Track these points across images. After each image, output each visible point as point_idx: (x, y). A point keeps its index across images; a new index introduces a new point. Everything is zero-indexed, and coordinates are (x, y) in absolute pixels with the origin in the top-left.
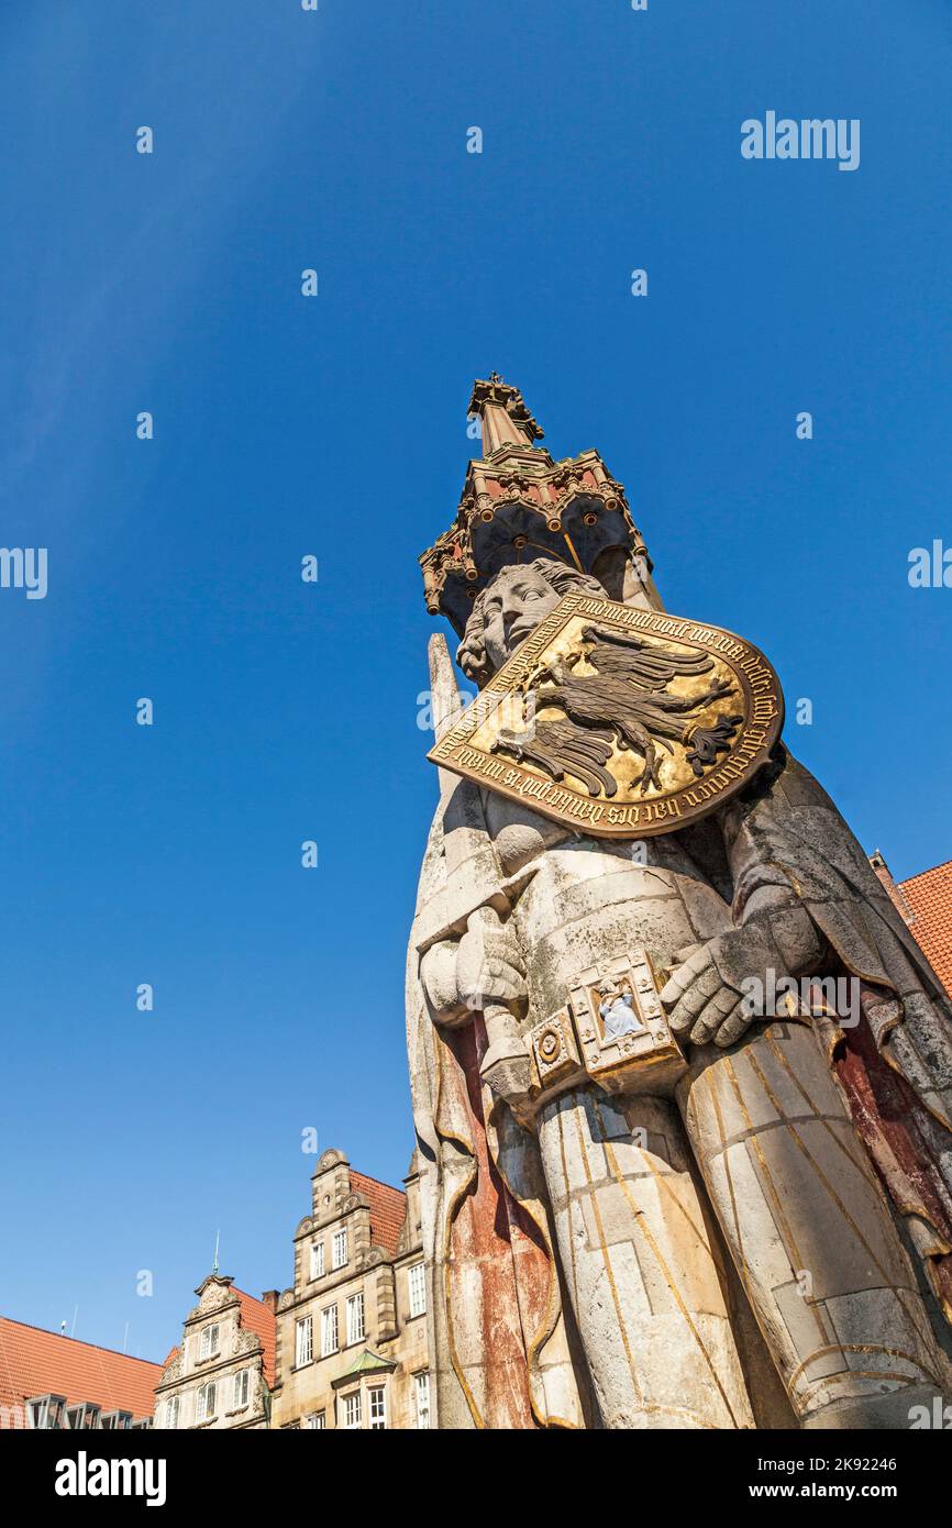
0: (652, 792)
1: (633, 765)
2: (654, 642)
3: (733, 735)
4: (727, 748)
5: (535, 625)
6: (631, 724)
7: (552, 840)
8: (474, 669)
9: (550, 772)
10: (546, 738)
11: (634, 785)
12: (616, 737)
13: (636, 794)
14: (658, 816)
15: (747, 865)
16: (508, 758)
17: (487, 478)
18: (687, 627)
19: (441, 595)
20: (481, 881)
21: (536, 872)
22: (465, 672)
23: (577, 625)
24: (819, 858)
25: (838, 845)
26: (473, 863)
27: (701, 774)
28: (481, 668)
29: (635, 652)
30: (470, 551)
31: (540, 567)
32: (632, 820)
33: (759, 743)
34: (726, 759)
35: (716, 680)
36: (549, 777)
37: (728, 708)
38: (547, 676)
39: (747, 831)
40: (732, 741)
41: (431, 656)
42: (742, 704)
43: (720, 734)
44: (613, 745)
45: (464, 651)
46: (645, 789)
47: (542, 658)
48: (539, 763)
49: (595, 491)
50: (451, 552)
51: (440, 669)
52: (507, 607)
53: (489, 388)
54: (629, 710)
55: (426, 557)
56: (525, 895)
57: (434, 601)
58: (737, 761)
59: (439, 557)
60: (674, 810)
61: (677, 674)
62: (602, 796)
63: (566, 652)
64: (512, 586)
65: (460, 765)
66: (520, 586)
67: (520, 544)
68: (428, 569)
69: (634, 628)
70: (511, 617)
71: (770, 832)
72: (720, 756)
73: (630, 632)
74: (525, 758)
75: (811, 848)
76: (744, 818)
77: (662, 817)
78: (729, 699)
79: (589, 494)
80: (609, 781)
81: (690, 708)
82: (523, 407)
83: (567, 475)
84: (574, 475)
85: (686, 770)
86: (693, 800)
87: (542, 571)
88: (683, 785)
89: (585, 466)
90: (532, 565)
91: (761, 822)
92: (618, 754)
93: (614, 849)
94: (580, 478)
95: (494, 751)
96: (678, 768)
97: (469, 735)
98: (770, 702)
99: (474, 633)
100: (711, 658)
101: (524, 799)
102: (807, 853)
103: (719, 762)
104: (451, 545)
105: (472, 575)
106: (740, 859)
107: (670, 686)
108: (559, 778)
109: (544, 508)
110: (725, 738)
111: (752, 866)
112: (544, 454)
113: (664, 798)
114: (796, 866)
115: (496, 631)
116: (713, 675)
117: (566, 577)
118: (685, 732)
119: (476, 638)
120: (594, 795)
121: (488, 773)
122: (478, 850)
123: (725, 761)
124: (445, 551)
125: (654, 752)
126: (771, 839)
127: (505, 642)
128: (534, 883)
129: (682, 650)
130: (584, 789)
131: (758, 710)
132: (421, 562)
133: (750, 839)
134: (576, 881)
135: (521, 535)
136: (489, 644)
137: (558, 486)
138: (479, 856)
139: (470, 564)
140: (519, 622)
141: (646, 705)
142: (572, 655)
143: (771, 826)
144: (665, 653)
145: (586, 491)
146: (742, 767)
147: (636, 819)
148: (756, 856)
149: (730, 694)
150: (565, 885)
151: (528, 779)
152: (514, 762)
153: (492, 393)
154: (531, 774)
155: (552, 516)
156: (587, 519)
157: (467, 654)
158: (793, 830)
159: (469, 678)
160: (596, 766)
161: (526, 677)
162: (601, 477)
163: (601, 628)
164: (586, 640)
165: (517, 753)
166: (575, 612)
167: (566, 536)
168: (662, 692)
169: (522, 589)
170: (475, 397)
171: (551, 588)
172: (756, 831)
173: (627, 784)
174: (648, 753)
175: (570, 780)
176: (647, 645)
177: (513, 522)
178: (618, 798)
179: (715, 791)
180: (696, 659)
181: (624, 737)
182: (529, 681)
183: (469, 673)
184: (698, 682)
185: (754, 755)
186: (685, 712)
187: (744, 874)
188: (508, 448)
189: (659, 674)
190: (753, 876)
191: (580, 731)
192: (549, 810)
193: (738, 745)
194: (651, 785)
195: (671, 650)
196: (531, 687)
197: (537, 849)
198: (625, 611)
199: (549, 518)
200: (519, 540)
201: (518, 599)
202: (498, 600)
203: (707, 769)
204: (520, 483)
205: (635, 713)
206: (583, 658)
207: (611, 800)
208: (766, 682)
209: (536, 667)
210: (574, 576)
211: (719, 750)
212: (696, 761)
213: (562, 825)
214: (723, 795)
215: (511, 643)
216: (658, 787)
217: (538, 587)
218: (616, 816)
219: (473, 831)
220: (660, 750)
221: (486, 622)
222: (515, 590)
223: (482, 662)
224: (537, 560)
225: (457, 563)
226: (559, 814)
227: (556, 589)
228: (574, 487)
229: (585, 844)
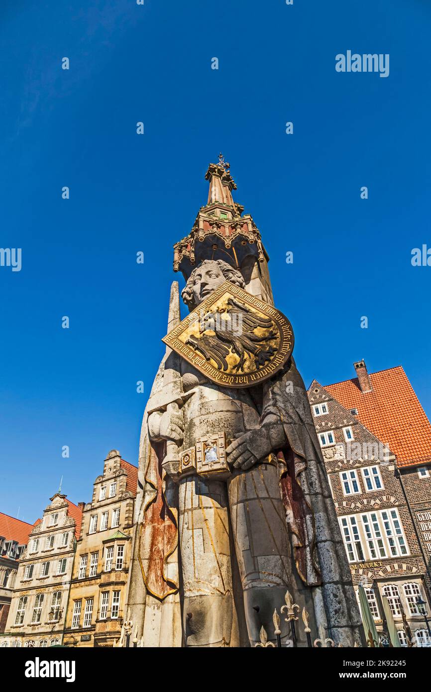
0: (240, 372)
1: (236, 360)
2: (253, 310)
3: (273, 355)
4: (269, 360)
6: (238, 344)
7: (202, 382)
8: (187, 300)
9: (205, 356)
10: (206, 342)
11: (234, 367)
12: (232, 347)
13: (234, 372)
14: (240, 382)
15: (268, 405)
16: (191, 347)
17: (204, 220)
18: (267, 307)
19: (180, 265)
20: (174, 392)
21: (194, 393)
22: (184, 301)
23: (227, 296)
24: (292, 407)
26: (172, 384)
27: (258, 369)
29: (246, 314)
30: (193, 250)
31: (219, 264)
33: (281, 361)
34: (268, 364)
35: (272, 332)
36: (204, 358)
37: (273, 344)
39: (270, 392)
40: (272, 358)
41: (171, 291)
42: (279, 343)
43: (269, 354)
44: (230, 350)
45: (184, 292)
46: (238, 370)
47: (211, 308)
48: (202, 352)
49: (246, 234)
50: (186, 247)
51: (174, 297)
52: (203, 280)
54: (238, 338)
55: (176, 246)
56: (189, 401)
57: (177, 267)
58: (272, 366)
59: (182, 248)
60: (246, 381)
61: (259, 326)
62: (222, 370)
63: (221, 307)
64: (206, 271)
65: (173, 346)
66: (210, 271)
67: (215, 248)
68: (177, 251)
69: (247, 302)
70: (203, 285)
71: (278, 394)
72: (266, 363)
73: (245, 304)
74: (197, 349)
75: (290, 403)
76: (270, 387)
78: (275, 341)
80: (226, 364)
81: (260, 341)
82: (229, 176)
83: (237, 224)
84: (240, 225)
85: (253, 366)
86: (253, 379)
87: (220, 266)
88: (251, 372)
89: (245, 221)
90: (216, 262)
91: (276, 390)
92: (231, 354)
94: (242, 226)
95: (187, 343)
96: (251, 364)
97: (179, 334)
98: (289, 345)
99: (189, 286)
100: (273, 322)
101: (194, 365)
102: (289, 405)
103: (265, 365)
104: (187, 244)
105: (193, 260)
106: (266, 402)
107: (255, 330)
108: (208, 359)
109: (225, 238)
110: (270, 356)
111: (269, 406)
112: (231, 208)
113: (243, 375)
114: (283, 409)
115: (197, 288)
116: (271, 329)
117: (228, 270)
118: (256, 351)
119: (190, 288)
120: (220, 368)
121: (183, 352)
122: (175, 380)
123: (267, 366)
124: (184, 246)
125: (244, 356)
126: (278, 397)
127: (200, 294)
128: (193, 397)
129: (263, 316)
130: (216, 366)
131: (284, 347)
132: (174, 247)
133: (271, 395)
134: (207, 400)
135: (215, 244)
136: (194, 293)
137: (233, 228)
138: (175, 382)
139: (193, 255)
140: (207, 287)
141: (245, 337)
142: (222, 309)
143: (279, 392)
144: (256, 316)
145: (243, 234)
146: (273, 369)
147: (232, 381)
148: (271, 402)
149: (276, 338)
150: (203, 401)
151: (197, 357)
152: (193, 349)
153: (217, 170)
154: (198, 355)
155: (228, 242)
156: (242, 243)
157: (186, 294)
158: (286, 395)
159: (185, 303)
160: (222, 357)
162: (250, 228)
163: (235, 300)
164: (229, 304)
165: (195, 346)
166: (227, 290)
167: (233, 248)
168: (251, 333)
169: (210, 273)
170: (209, 172)
171: (221, 273)
172: (273, 393)
173: (232, 367)
174: (242, 356)
175: (212, 361)
176: (250, 311)
177: (213, 239)
178: (228, 372)
179: (261, 376)
180: (267, 321)
181: (234, 348)
183: (185, 301)
184: (265, 331)
185: (278, 365)
186: (258, 342)
187: (266, 408)
188: (217, 204)
189: (252, 324)
190: (269, 410)
191: (220, 342)
192: (202, 371)
193: (274, 360)
194: (240, 369)
195: (259, 315)
197: (195, 385)
198: (246, 294)
199: (226, 243)
200: (214, 246)
201: (208, 277)
203: (261, 367)
204: (217, 225)
205: (240, 339)
206: (226, 311)
207: (225, 372)
208: (289, 336)
209: (208, 312)
210: (232, 270)
211: (266, 360)
212: (257, 363)
214: (264, 378)
216: (242, 370)
217: (217, 273)
218: (226, 379)
219: (175, 371)
220: (246, 356)
221: (194, 283)
222: (207, 273)
223: (191, 298)
224: (218, 260)
225: (188, 253)
226: (206, 374)
227: (224, 274)
228: (239, 230)
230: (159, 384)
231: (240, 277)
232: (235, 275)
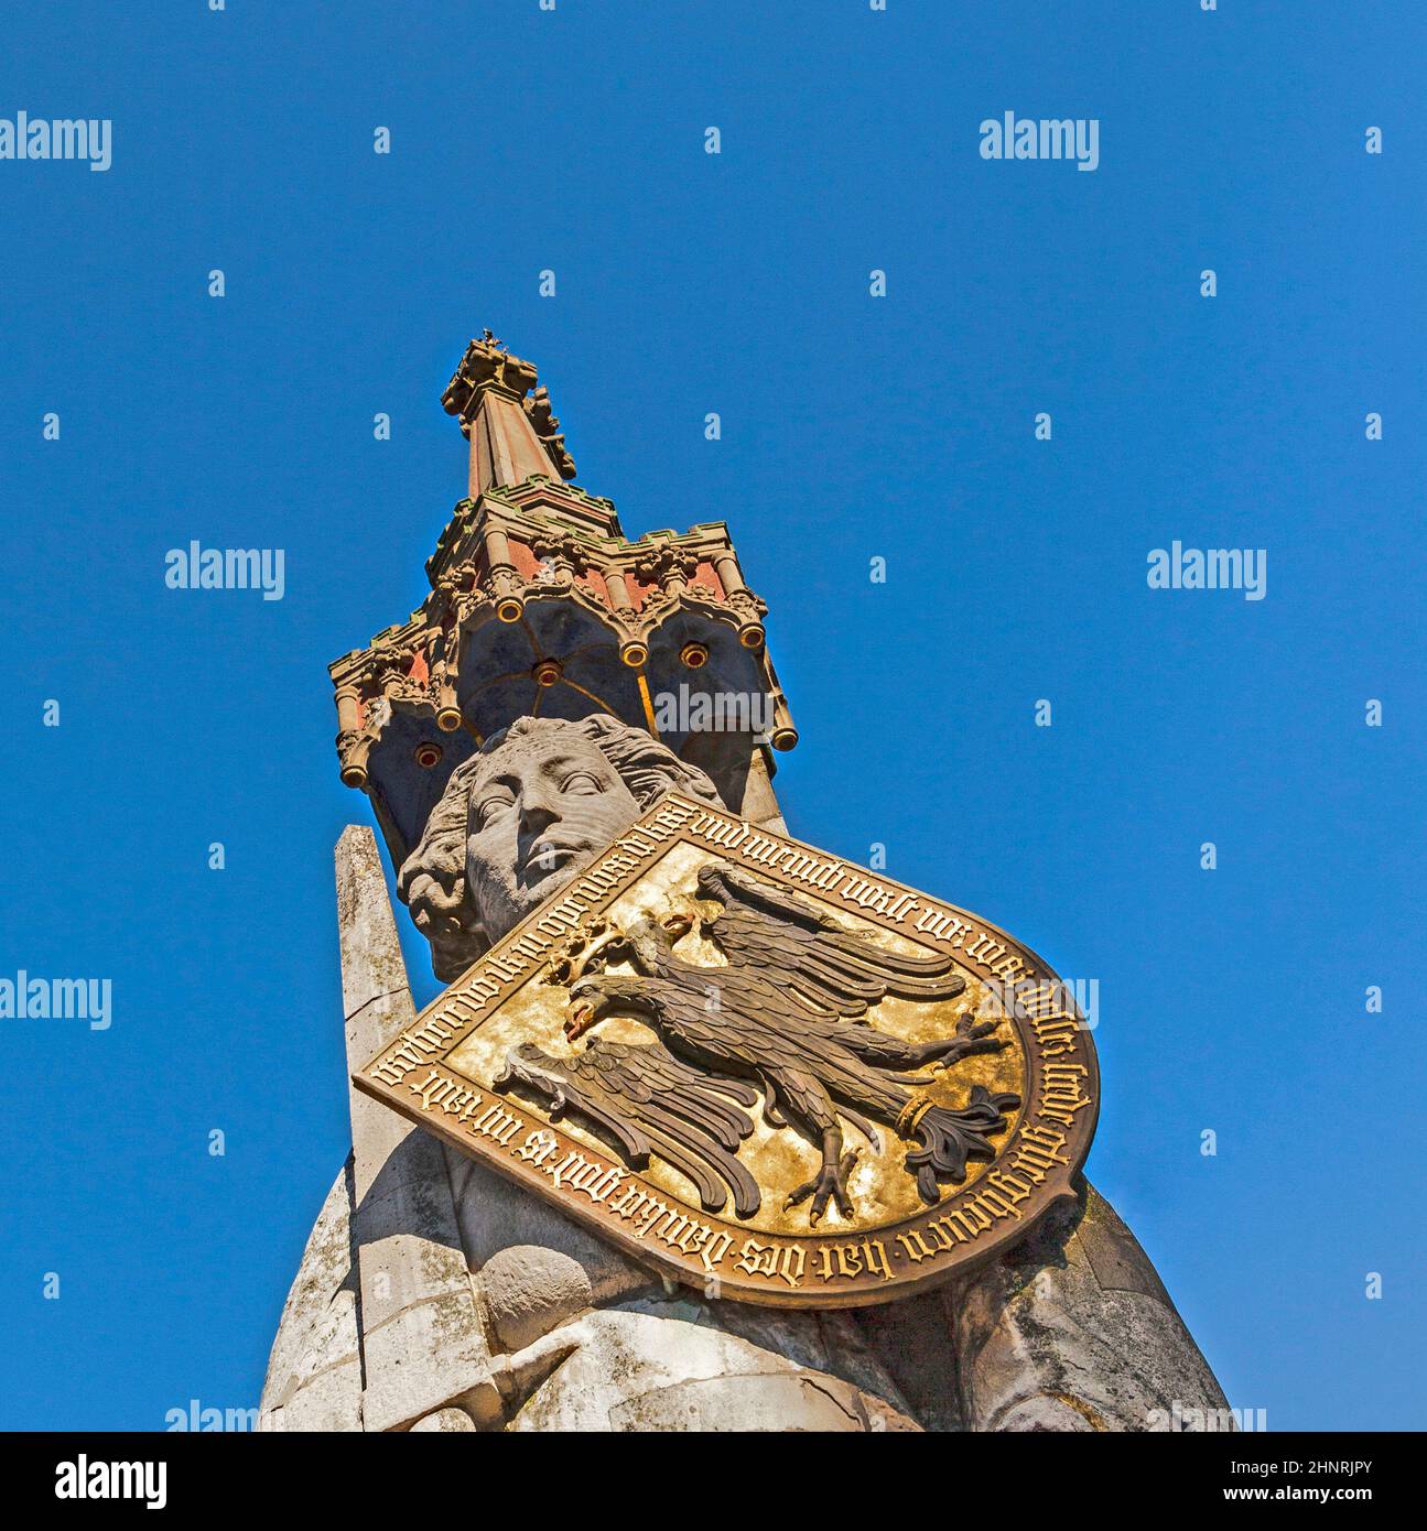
0: (833, 1218)
1: (796, 1159)
2: (846, 921)
3: (1001, 1130)
4: (987, 1155)
5: (586, 846)
6: (798, 1077)
7: (609, 1288)
8: (435, 912)
9: (621, 1149)
10: (615, 1077)
11: (797, 1199)
12: (761, 1100)
13: (800, 1220)
14: (844, 1269)
15: (1009, 1394)
16: (531, 1106)
17: (511, 536)
18: (912, 904)
19: (374, 749)
20: (450, 1353)
21: (569, 1351)
22: (414, 913)
23: (685, 862)
24: (1152, 1399)
25: (1186, 1378)
26: (428, 1314)
27: (933, 1199)
28: (451, 911)
29: (807, 935)
30: (454, 671)
31: (599, 732)
32: (792, 1270)
33: (1052, 1154)
34: (985, 1176)
35: (968, 1018)
36: (619, 1160)
37: (990, 1077)
38: (621, 951)
39: (1012, 1326)
40: (999, 1142)
41: (341, 869)
42: (1020, 1071)
43: (978, 1125)
44: (756, 1112)
45: (420, 871)
46: (820, 1211)
47: (613, 914)
48: (595, 1125)
49: (719, 603)
50: (405, 666)
51: (364, 899)
52: (532, 798)
53: (496, 361)
54: (794, 1049)
55: (346, 667)
56: (541, 1395)
57: (358, 759)
58: (1007, 1183)
59: (379, 672)
60: (878, 1262)
61: (889, 992)
62: (729, 1213)
63: (663, 911)
64: (544, 759)
65: (426, 1105)
66: (560, 761)
67: (546, 679)
68: (348, 691)
69: (804, 886)
70: (535, 822)
71: (1061, 1334)
72: (974, 1169)
73: (797, 894)
74: (569, 1111)
75: (1137, 1376)
76: (1008, 1299)
77: (852, 1273)
78: (993, 1059)
79: (709, 609)
80: (742, 1183)
81: (915, 1064)
82: (547, 410)
83: (667, 562)
84: (679, 564)
85: (903, 1187)
86: (918, 1249)
87: (602, 741)
88: (896, 1217)
89: (703, 551)
90: (584, 725)
91: (1042, 1313)
92: (764, 1132)
93: (741, 1326)
94: (690, 572)
95: (501, 1088)
96: (888, 1179)
97: (448, 1045)
98: (1074, 1078)
99: (446, 839)
100: (959, 971)
101: (563, 1196)
102: (1131, 1386)
103: (970, 1180)
104: (407, 652)
105: (450, 720)
106: (993, 1381)
107: (874, 1013)
108: (639, 1163)
109: (618, 616)
110: (986, 1133)
111: (1020, 1398)
112: (607, 511)
113: (858, 1236)
114: (1110, 1409)
115: (498, 842)
116: (961, 1007)
117: (651, 761)
118: (908, 1110)
119: (449, 849)
120: (712, 1209)
121: (486, 1130)
122: (440, 1288)
123: (982, 1181)
124: (394, 664)
125: (840, 1139)
126: (1061, 1348)
127: (518, 868)
128: (564, 1372)
129: (900, 947)
130: (690, 1193)
131: (1052, 1090)
132: (335, 674)
133: (1019, 1345)
134: (661, 1381)
135: (551, 660)
136: (478, 868)
137: (644, 579)
138: (444, 1301)
139: (449, 699)
140: (553, 832)
141: (828, 1043)
142: (677, 918)
143: (1061, 1321)
144: (866, 948)
145: (704, 600)
146: (1017, 1197)
147: (800, 1271)
148: (1031, 1378)
149: (996, 1048)
150: (639, 1385)
151: (573, 1156)
152: (545, 1116)
153: (499, 373)
154: (580, 1146)
155: (633, 637)
156: (688, 654)
157: (425, 878)
158: (1104, 1336)
159: (421, 928)
160: (718, 1150)
161: (577, 949)
162: (734, 580)
163: (738, 876)
164: (704, 894)
165: (552, 1098)
166: (683, 834)
167: (642, 681)
168: (861, 1023)
169: (563, 769)
170: (466, 372)
171: (617, 777)
172: (1031, 1329)
173: (782, 1196)
174: (830, 1142)
175: (663, 1172)
176: (830, 924)
177: (543, 632)
178: (761, 1222)
179: (962, 1237)
180: (928, 969)
181: (781, 1101)
182: (585, 955)
183: (424, 917)
184: (931, 1016)
185: (1040, 1175)
186: (905, 1069)
187: (1002, 1411)
188: (539, 485)
189: (855, 987)
190: (1022, 1417)
191: (688, 1075)
192: (615, 1226)
193: (1010, 1151)
194: (832, 1207)
195: (878, 943)
196: (588, 970)
197: (576, 1304)
198: (787, 850)
199: (625, 639)
200: (546, 669)
201: (552, 786)
202: (512, 782)
203: (947, 1190)
204: (573, 558)
205: (807, 1055)
206: (696, 927)
207: (747, 1223)
208: (1068, 1037)
209: (598, 931)
210: (668, 761)
211: (973, 1155)
212: (926, 1171)
213: (637, 1260)
214: (979, 1247)
215: (529, 872)
216: (846, 1211)
217: (597, 771)
218: (758, 1258)
219: (432, 1246)
220: (851, 1139)
221: (476, 820)
222: (548, 768)
223: (453, 901)
224: (594, 716)
225: (417, 692)
226: (637, 1237)
227: (627, 781)
228: (677, 588)
229: (682, 1305)
230: (325, 1330)
231: (711, 796)
232: (688, 787)
